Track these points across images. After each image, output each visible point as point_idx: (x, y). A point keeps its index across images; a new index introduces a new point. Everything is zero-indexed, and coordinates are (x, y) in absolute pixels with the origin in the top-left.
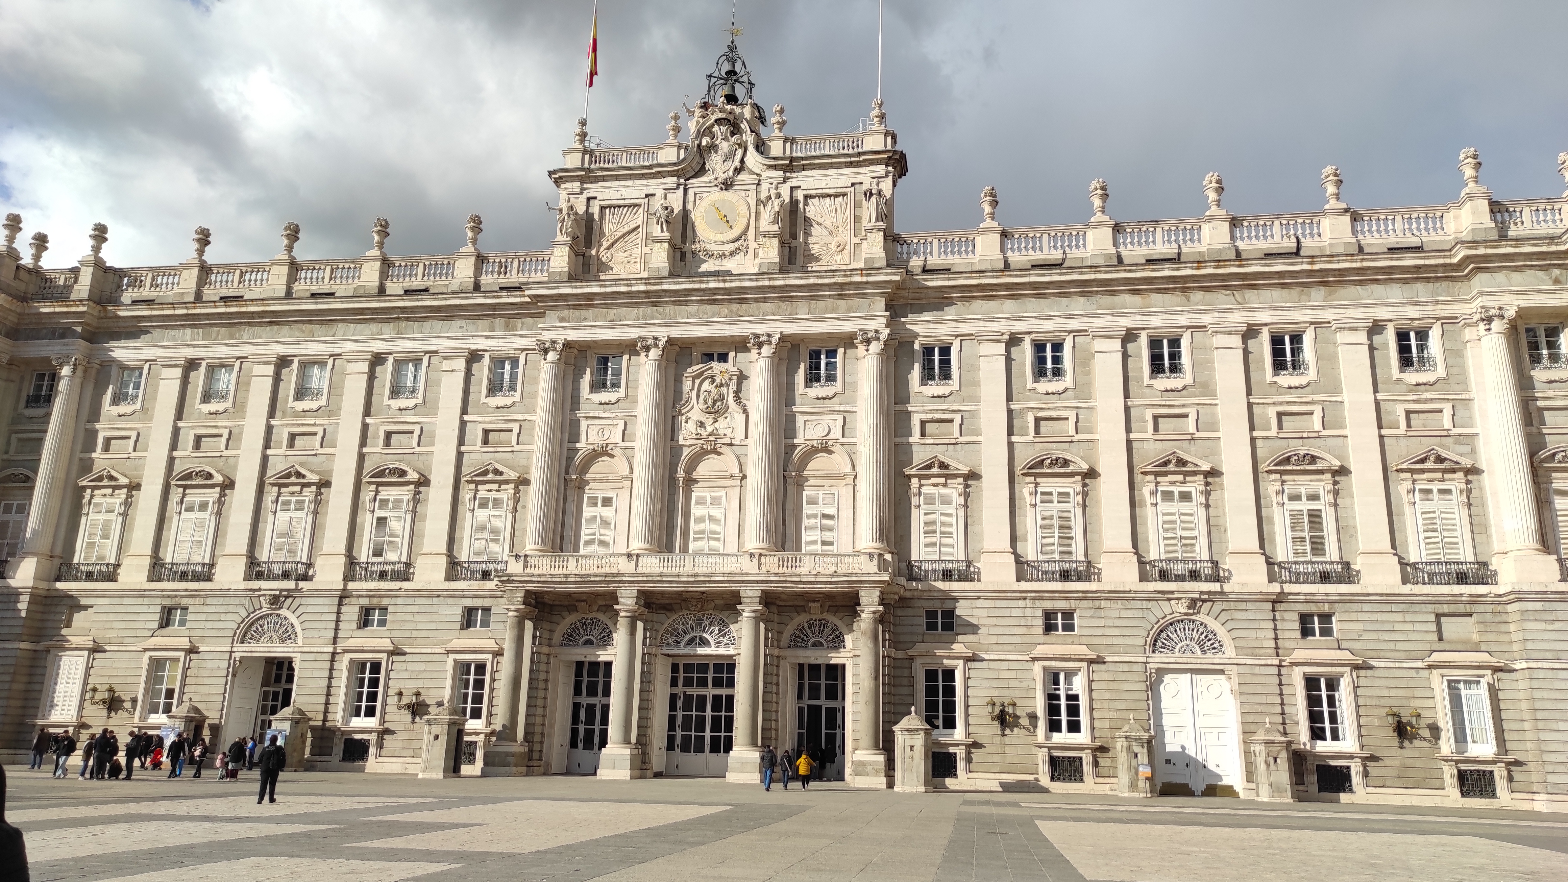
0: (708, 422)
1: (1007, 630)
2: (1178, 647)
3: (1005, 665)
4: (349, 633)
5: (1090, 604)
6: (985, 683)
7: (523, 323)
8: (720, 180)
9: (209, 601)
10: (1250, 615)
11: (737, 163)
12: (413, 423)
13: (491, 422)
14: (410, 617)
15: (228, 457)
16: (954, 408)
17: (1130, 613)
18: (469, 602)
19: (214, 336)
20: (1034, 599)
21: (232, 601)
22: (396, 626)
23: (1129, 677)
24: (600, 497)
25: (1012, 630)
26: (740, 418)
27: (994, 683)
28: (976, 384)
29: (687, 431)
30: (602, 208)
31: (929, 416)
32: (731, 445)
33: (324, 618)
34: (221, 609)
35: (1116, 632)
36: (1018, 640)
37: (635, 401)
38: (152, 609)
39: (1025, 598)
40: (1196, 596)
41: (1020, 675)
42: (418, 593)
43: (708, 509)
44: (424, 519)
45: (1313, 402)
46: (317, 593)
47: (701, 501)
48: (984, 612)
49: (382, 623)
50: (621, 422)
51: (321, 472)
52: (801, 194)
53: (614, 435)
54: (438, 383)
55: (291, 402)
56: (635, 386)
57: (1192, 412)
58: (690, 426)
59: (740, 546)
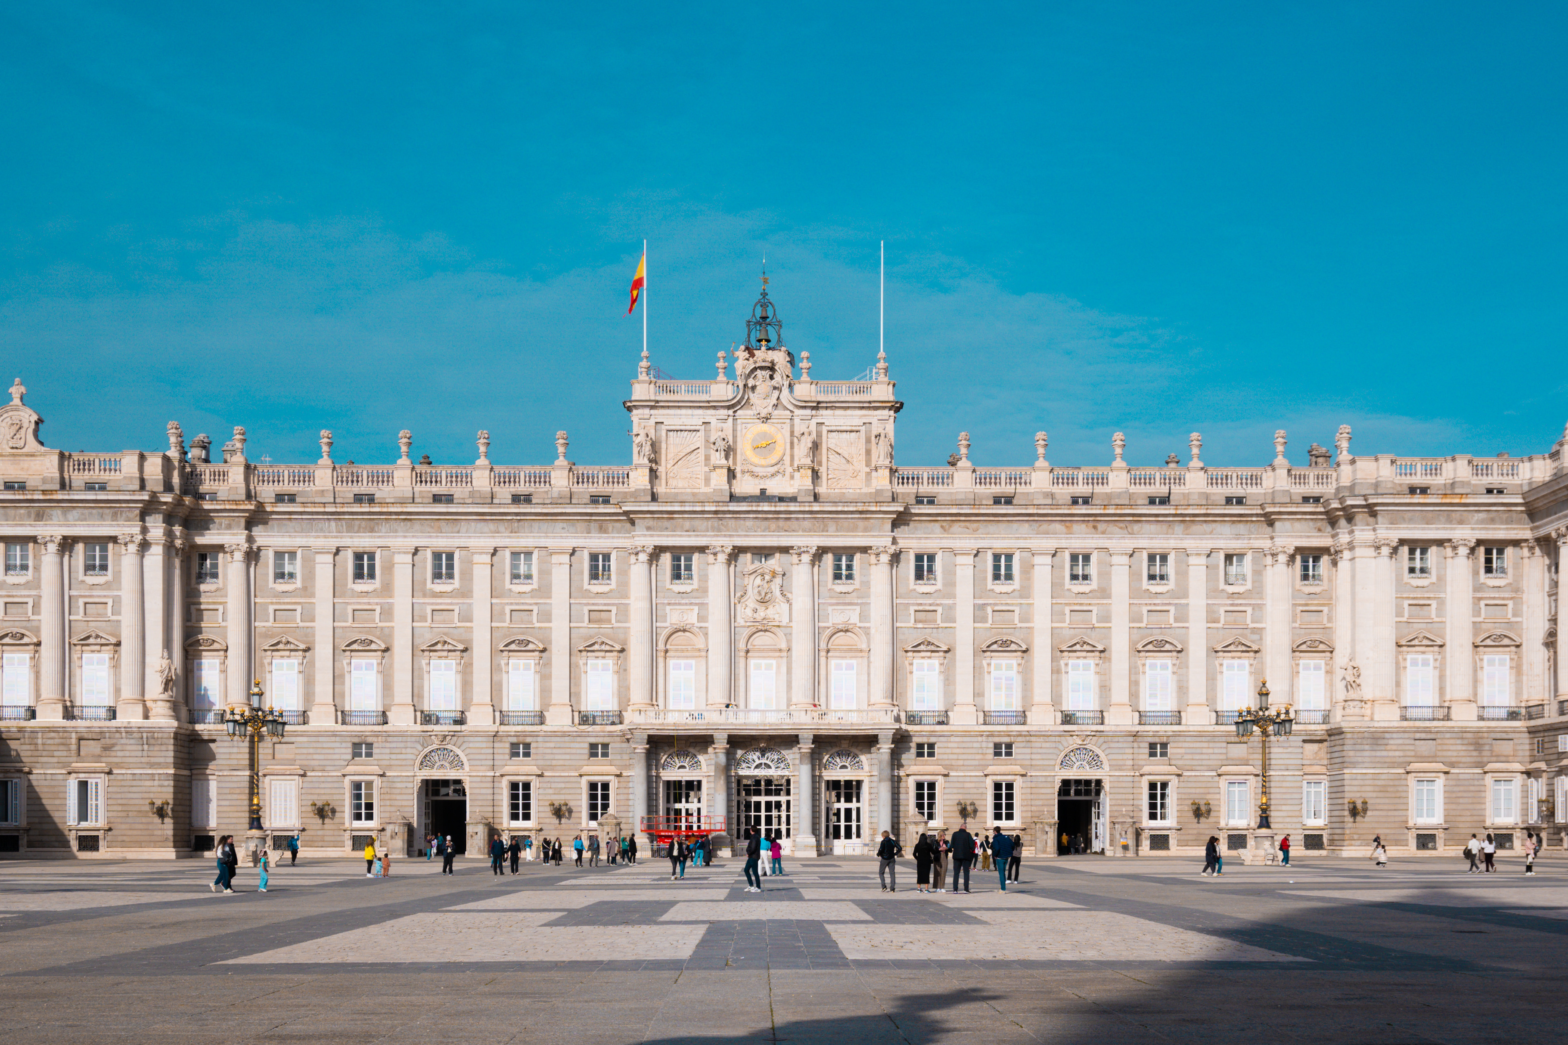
0: (761, 609)
1: (970, 757)
2: (1075, 766)
3: (968, 779)
4: (504, 763)
5: (1023, 739)
6: (955, 791)
7: (613, 527)
8: (763, 415)
9: (390, 739)
10: (1120, 745)
11: (775, 402)
12: (531, 604)
13: (593, 604)
14: (549, 751)
15: (382, 628)
16: (938, 602)
17: (1048, 745)
18: (593, 741)
19: (356, 528)
20: (988, 736)
21: (409, 739)
22: (540, 757)
23: (1045, 785)
24: (682, 661)
25: (973, 757)
26: (786, 606)
27: (961, 791)
28: (953, 584)
29: (746, 615)
30: (667, 432)
31: (921, 608)
32: (779, 626)
33: (483, 751)
34: (402, 745)
35: (1039, 757)
36: (976, 763)
37: (706, 591)
38: (344, 745)
39: (982, 736)
40: (1089, 733)
41: (977, 785)
42: (554, 734)
43: (763, 672)
44: (549, 677)
45: (1170, 604)
46: (476, 734)
47: (756, 667)
48: (956, 745)
49: (527, 754)
50: (696, 608)
51: (460, 641)
52: (824, 429)
53: (691, 617)
54: (549, 573)
55: (429, 585)
56: (704, 578)
57: (1095, 609)
58: (749, 612)
59: (789, 700)
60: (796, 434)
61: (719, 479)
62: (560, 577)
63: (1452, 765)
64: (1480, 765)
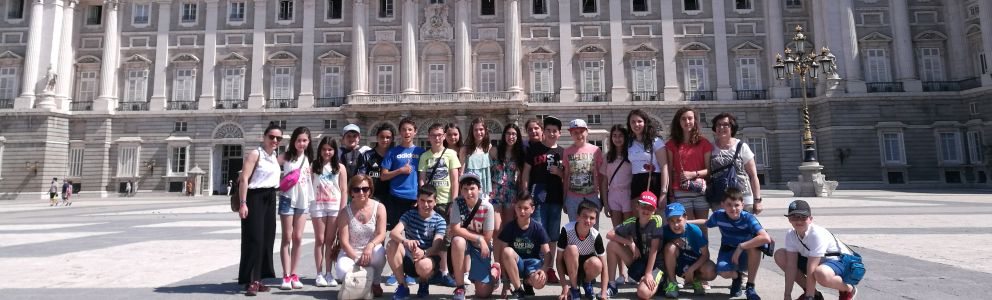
0: (435, 31)
9: (197, 119)
12: (290, 32)
13: (330, 31)
15: (198, 49)
16: (548, 24)
18: (326, 118)
21: (209, 119)
24: (385, 66)
26: (450, 29)
28: (558, 13)
29: (425, 35)
31: (538, 28)
32: (446, 42)
33: (255, 126)
34: (204, 123)
37: (401, 21)
38: (169, 123)
39: (580, 110)
40: (651, 107)
42: (302, 114)
43: (437, 72)
44: (300, 78)
45: (701, 22)
46: (252, 114)
47: (433, 68)
50: (394, 32)
53: (391, 38)
54: (302, 13)
55: (228, 22)
56: (400, 14)
58: (427, 33)
59: (453, 88)
62: (307, 14)
63: (909, 123)
64: (929, 122)
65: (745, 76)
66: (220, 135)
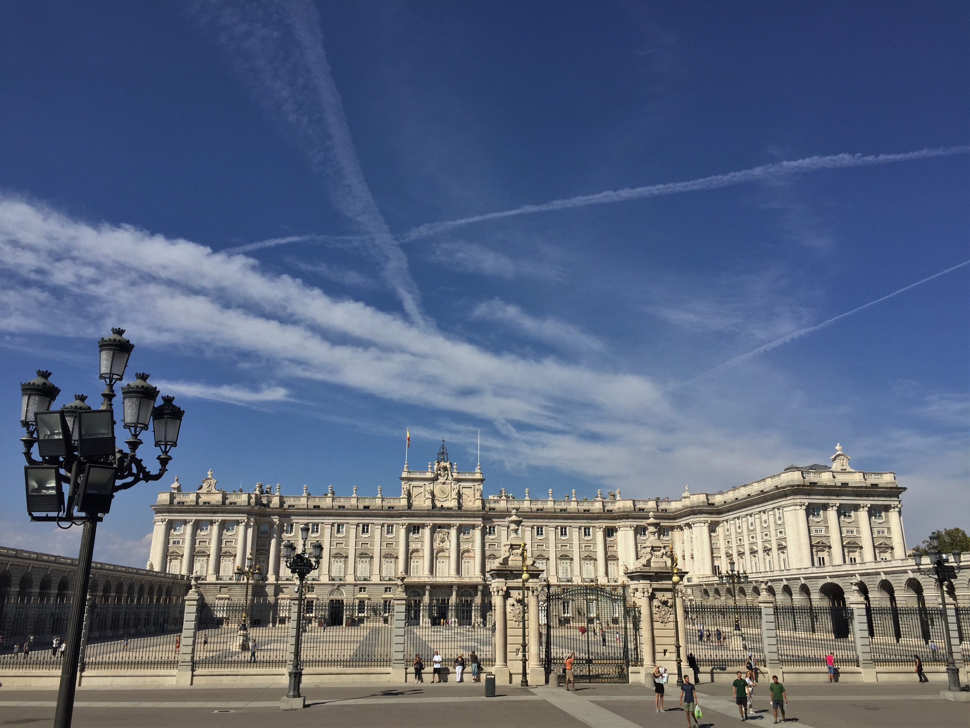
0: (441, 543)
4: (357, 594)
7: (395, 517)
8: (442, 483)
9: (320, 586)
11: (446, 478)
12: (368, 541)
13: (388, 541)
14: (371, 590)
16: (495, 541)
18: (386, 586)
19: (313, 517)
21: (326, 586)
22: (369, 592)
24: (416, 561)
26: (449, 543)
28: (501, 536)
29: (436, 545)
30: (413, 487)
31: (491, 543)
32: (446, 549)
33: (350, 590)
34: (324, 588)
37: (424, 537)
40: (543, 585)
42: (374, 584)
43: (441, 565)
44: (373, 565)
45: (568, 543)
47: (439, 562)
49: (364, 591)
50: (420, 543)
51: (345, 553)
52: (461, 487)
53: (419, 546)
54: (374, 531)
55: (336, 535)
56: (423, 534)
57: (544, 544)
58: (437, 544)
59: (449, 573)
60: (453, 488)
61: (429, 503)
62: (377, 532)
65: (587, 571)
66: (331, 593)
